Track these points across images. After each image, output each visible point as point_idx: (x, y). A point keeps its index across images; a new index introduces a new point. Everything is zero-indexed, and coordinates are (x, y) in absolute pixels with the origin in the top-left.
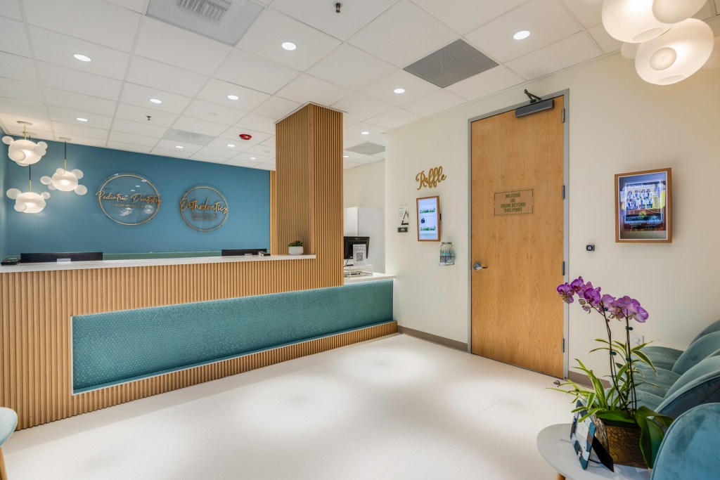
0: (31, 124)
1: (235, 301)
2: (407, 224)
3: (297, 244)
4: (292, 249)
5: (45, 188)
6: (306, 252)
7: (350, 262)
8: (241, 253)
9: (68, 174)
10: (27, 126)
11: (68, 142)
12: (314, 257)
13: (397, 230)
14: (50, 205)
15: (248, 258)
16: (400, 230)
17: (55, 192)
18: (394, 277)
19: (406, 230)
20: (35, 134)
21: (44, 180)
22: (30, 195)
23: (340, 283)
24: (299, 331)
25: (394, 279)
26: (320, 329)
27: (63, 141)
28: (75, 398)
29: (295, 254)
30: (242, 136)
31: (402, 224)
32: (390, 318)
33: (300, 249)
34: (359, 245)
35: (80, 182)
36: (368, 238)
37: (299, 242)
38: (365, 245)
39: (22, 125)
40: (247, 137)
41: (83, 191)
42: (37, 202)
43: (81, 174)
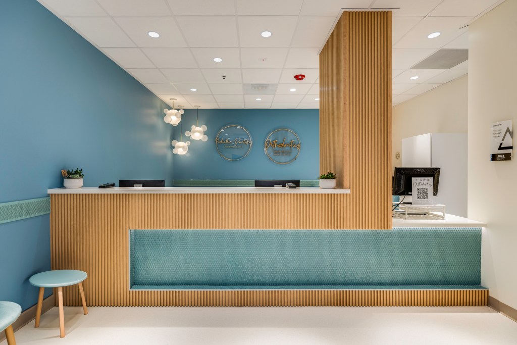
0: (176, 100)
1: (258, 232)
2: (511, 148)
3: (330, 176)
4: (323, 182)
5: (189, 139)
6: (340, 185)
7: (408, 199)
8: (271, 184)
9: (198, 128)
10: (175, 101)
11: (199, 108)
12: (348, 191)
13: (490, 157)
14: (190, 149)
15: (278, 189)
16: (494, 157)
17: (192, 141)
18: (485, 225)
19: (508, 157)
20: (183, 106)
21: (187, 134)
22: (181, 144)
23: (387, 224)
24: (330, 275)
25: (483, 229)
26: (358, 278)
27: (196, 108)
28: (131, 292)
29: (327, 187)
30: (297, 77)
31: (500, 148)
32: (475, 282)
33: (332, 183)
34: (422, 179)
35: (205, 133)
36: (439, 169)
37: (332, 174)
38: (432, 179)
39: (172, 101)
40: (300, 77)
41: (205, 139)
42: (183, 147)
43: (206, 128)
